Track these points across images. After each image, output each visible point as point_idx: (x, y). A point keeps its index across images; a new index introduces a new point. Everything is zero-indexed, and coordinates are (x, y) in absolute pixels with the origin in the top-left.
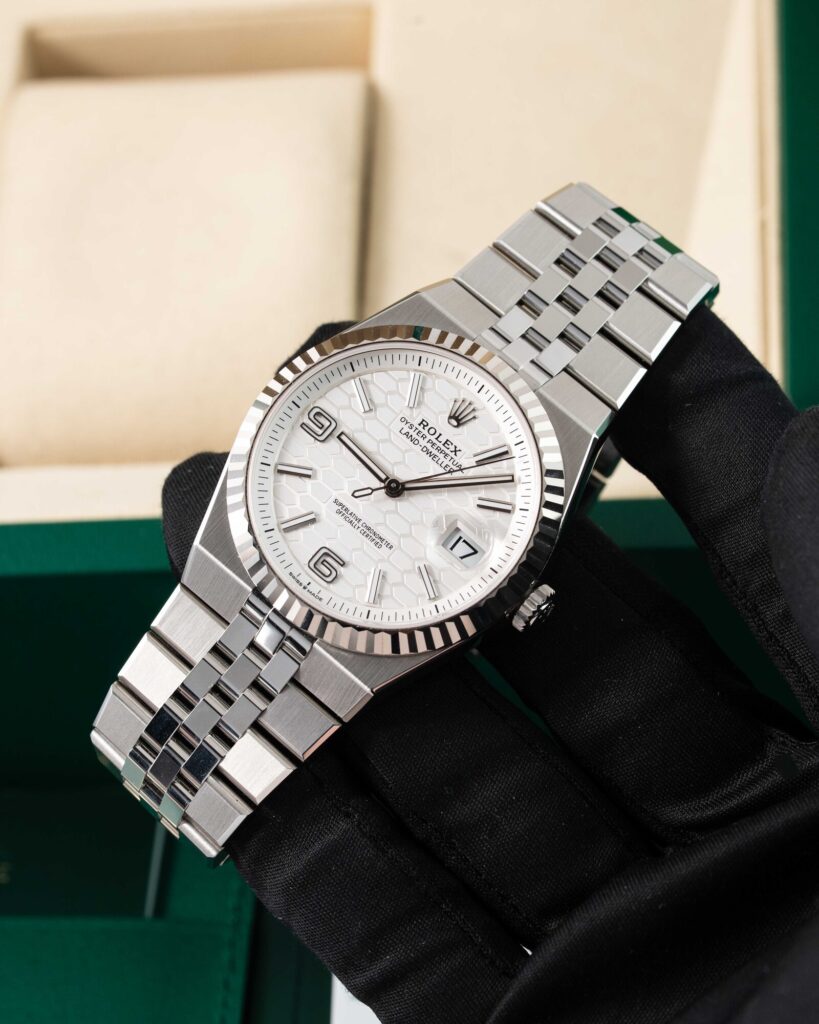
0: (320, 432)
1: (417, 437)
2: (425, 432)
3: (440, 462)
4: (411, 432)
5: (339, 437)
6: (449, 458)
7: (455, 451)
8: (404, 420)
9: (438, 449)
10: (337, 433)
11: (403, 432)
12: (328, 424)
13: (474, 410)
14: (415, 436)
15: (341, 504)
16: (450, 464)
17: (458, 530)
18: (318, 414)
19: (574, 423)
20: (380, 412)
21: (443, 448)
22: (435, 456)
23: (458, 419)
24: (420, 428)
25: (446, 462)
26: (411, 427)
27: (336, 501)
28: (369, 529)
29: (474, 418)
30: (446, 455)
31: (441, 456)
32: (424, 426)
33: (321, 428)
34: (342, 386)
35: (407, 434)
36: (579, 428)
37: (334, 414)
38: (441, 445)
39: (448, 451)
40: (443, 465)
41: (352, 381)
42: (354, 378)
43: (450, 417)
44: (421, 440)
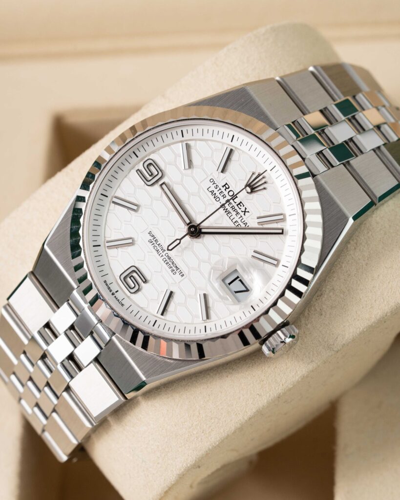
0: (150, 178)
1: (219, 196)
2: (226, 193)
3: (232, 218)
4: (216, 191)
5: (161, 185)
6: (239, 216)
7: (245, 212)
8: (212, 181)
9: (233, 208)
10: (161, 182)
11: (210, 190)
12: (156, 173)
13: (265, 183)
14: (218, 194)
15: (153, 236)
16: (239, 220)
17: (236, 271)
18: (150, 164)
19: (338, 206)
20: (196, 171)
21: (236, 207)
22: (229, 213)
23: (252, 187)
24: (223, 189)
25: (237, 219)
26: (217, 187)
27: (150, 233)
28: (170, 258)
29: (265, 188)
30: (238, 213)
31: (234, 213)
32: (226, 188)
33: (150, 176)
34: (172, 146)
35: (212, 192)
36: (340, 210)
37: (162, 167)
38: (235, 205)
39: (239, 211)
40: (234, 221)
41: (180, 144)
42: (182, 142)
43: (246, 186)
44: (221, 198)
